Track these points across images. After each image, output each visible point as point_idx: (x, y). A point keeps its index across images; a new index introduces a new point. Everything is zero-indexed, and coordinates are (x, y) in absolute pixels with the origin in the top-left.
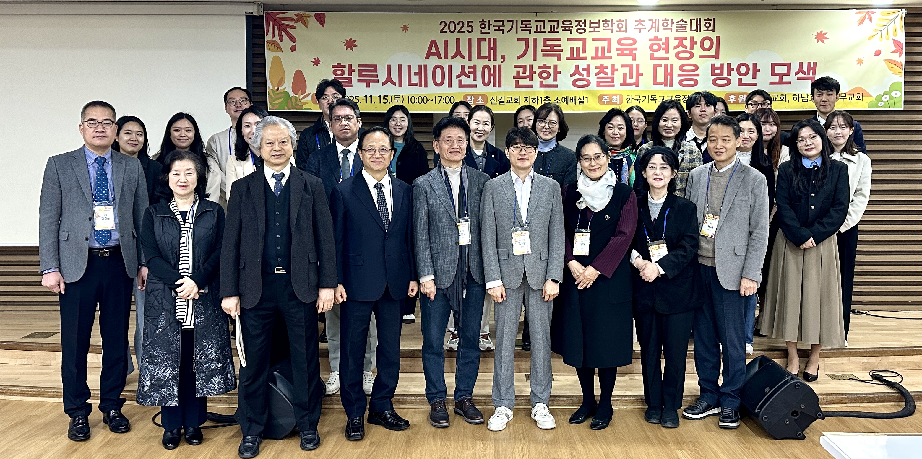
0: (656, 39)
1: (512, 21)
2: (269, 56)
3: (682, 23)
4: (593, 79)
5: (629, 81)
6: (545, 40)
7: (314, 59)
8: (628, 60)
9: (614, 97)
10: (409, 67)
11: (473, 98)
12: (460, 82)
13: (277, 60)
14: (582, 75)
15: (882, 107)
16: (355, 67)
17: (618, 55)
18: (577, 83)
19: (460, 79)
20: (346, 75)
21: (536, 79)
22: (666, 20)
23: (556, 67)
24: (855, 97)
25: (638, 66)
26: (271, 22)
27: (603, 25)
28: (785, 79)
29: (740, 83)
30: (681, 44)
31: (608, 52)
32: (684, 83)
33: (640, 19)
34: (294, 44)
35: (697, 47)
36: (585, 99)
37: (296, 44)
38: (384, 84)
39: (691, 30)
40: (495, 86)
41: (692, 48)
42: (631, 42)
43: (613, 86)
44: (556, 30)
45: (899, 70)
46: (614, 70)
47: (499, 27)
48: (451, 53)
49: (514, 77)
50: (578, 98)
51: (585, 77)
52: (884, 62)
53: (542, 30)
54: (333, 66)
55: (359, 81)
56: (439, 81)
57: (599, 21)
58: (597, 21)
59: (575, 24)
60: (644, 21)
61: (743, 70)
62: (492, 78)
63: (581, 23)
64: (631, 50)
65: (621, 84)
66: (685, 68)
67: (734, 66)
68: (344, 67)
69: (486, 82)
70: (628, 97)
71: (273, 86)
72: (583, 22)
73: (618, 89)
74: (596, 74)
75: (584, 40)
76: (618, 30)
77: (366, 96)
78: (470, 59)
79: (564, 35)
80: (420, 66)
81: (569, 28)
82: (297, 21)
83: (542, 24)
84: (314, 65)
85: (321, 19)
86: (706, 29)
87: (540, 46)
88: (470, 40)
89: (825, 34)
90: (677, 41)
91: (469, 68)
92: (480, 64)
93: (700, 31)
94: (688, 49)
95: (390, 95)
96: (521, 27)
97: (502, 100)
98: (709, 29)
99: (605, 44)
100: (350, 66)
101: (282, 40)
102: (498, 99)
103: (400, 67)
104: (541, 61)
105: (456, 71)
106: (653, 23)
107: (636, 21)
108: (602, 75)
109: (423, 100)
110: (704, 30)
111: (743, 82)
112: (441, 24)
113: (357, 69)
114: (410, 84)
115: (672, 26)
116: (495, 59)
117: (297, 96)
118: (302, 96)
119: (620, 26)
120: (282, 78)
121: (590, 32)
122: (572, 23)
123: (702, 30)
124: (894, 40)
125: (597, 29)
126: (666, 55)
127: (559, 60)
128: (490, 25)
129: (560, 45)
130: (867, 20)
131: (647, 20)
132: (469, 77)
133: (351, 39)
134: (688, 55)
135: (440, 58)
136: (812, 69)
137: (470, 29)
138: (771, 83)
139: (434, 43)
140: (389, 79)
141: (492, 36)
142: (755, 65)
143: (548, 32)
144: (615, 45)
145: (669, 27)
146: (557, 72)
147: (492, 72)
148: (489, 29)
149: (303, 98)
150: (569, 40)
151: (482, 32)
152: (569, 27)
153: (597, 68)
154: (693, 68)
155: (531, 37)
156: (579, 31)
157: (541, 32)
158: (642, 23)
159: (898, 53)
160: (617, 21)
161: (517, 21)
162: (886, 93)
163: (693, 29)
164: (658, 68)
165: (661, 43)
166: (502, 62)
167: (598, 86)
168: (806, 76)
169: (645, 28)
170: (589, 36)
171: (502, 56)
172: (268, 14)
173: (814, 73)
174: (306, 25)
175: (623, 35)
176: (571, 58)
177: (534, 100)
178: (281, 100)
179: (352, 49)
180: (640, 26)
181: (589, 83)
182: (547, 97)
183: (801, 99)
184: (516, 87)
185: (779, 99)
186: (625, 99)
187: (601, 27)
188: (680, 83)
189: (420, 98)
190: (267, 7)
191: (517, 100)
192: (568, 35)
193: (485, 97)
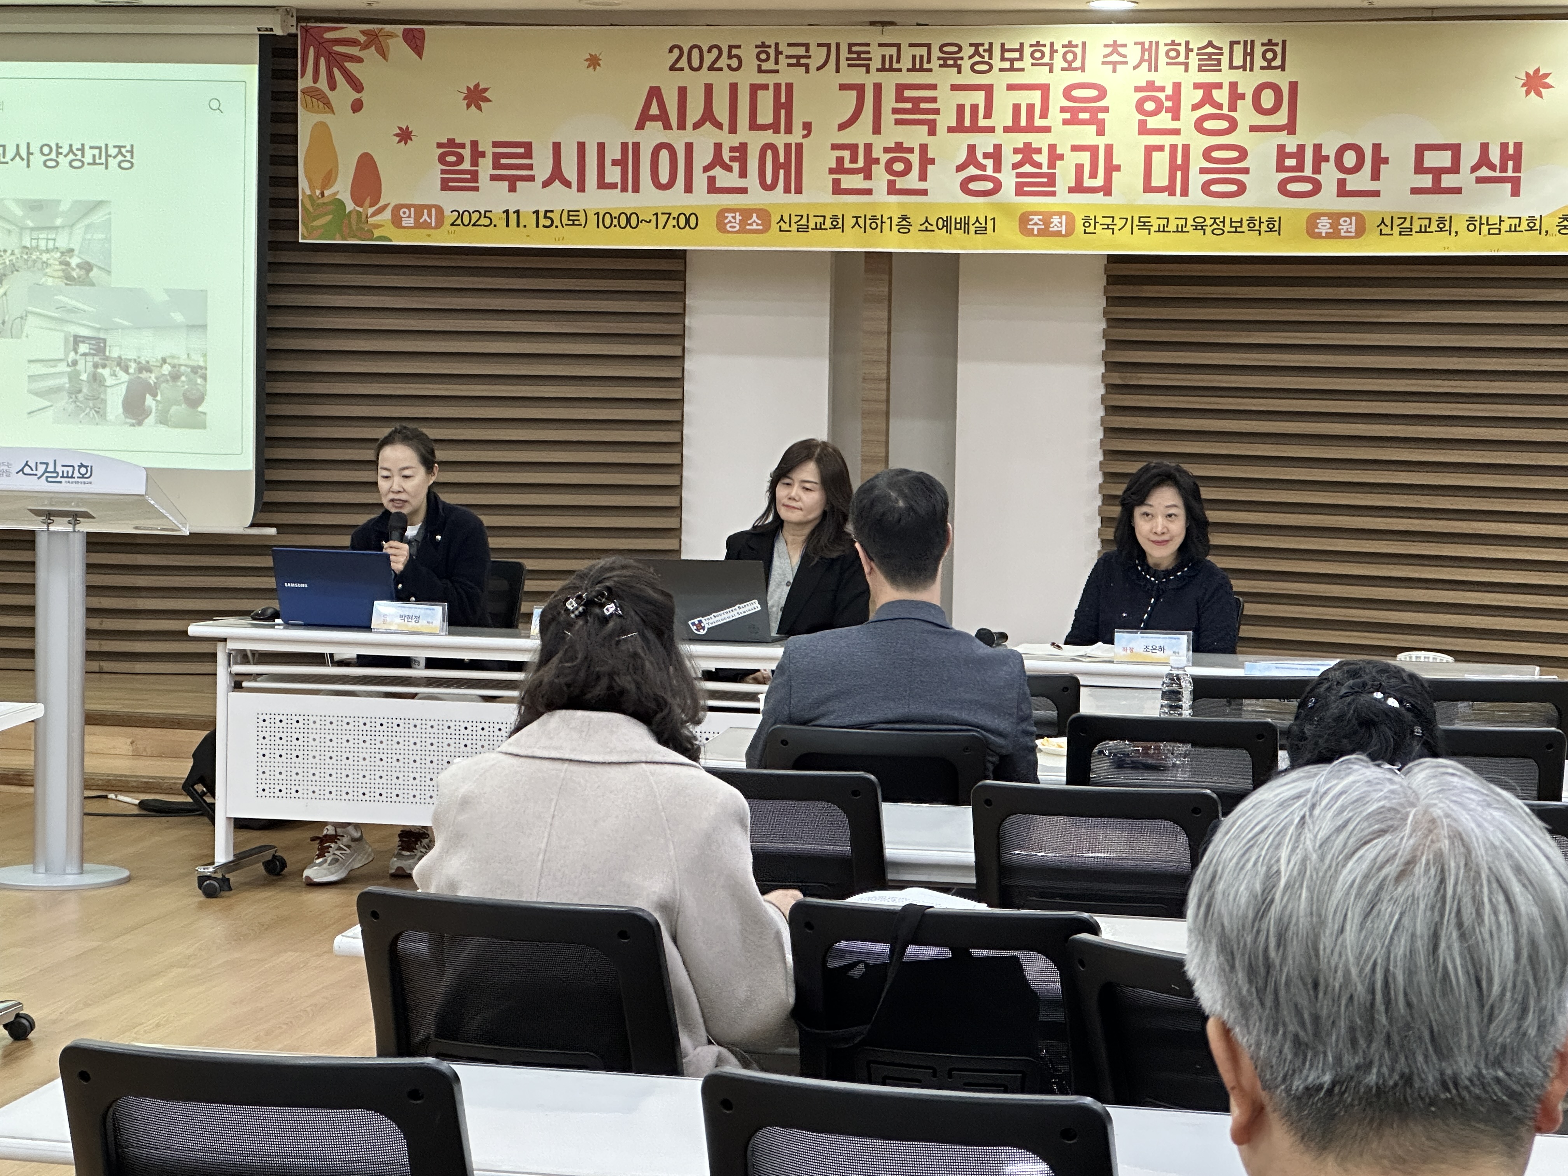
0: (1151, 86)
1: (828, 46)
2: (306, 121)
3: (1210, 50)
4: (1008, 179)
5: (1088, 182)
6: (900, 88)
7: (400, 128)
8: (1087, 135)
9: (1055, 220)
10: (601, 147)
11: (738, 218)
12: (712, 180)
13: (322, 132)
14: (983, 168)
16: (485, 146)
17: (1066, 122)
18: (972, 186)
19: (711, 173)
20: (466, 165)
21: (880, 177)
22: (1173, 43)
23: (924, 148)
25: (1109, 148)
26: (312, 49)
27: (1032, 55)
28: (1447, 181)
29: (1342, 191)
30: (1208, 99)
31: (1041, 117)
32: (1214, 188)
33: (1115, 42)
34: (357, 96)
35: (1245, 107)
36: (990, 224)
37: (364, 96)
38: (546, 184)
39: (1231, 67)
40: (787, 190)
41: (1233, 107)
42: (1093, 93)
43: (1053, 194)
44: (926, 66)
46: (1055, 157)
47: (798, 57)
48: (692, 116)
49: (831, 171)
50: (973, 220)
51: (990, 171)
53: (895, 66)
54: (440, 145)
55: (493, 178)
56: (664, 179)
57: (1022, 45)
58: (1018, 47)
59: (968, 51)
60: (1125, 46)
61: (1350, 159)
62: (782, 172)
63: (981, 49)
64: (1094, 112)
65: (1071, 190)
66: (1216, 154)
67: (1329, 151)
68: (463, 146)
69: (769, 181)
70: (1087, 219)
71: (312, 189)
72: (986, 47)
73: (1063, 199)
74: (1015, 166)
75: (988, 89)
76: (1066, 65)
77: (507, 212)
78: (733, 130)
79: (944, 77)
80: (624, 146)
81: (955, 62)
82: (365, 47)
83: (893, 51)
84: (399, 142)
85: (416, 42)
86: (1265, 64)
87: (889, 101)
88: (734, 88)
89: (1547, 75)
90: (1200, 93)
91: (732, 149)
92: (756, 141)
93: (1251, 70)
94: (1225, 111)
95: (557, 208)
96: (848, 59)
97: (804, 222)
98: (1273, 64)
99: (1035, 97)
100: (475, 144)
101: (333, 86)
102: (794, 218)
103: (581, 146)
104: (892, 134)
105: (703, 156)
106: (1143, 50)
107: (1106, 46)
108: (1028, 168)
109: (628, 220)
110: (1262, 68)
111: (1348, 188)
112: (671, 51)
113: (490, 151)
114: (602, 184)
115: (1187, 57)
116: (789, 130)
117: (361, 209)
118: (371, 211)
119: (1070, 57)
120: (330, 171)
121: (1001, 70)
122: (960, 49)
123: (1256, 66)
125: (1017, 65)
126: (1175, 125)
127: (932, 132)
128: (778, 53)
129: (934, 100)
131: (1131, 45)
132: (729, 169)
133: (477, 85)
134: (1224, 125)
135: (667, 126)
136: (1511, 158)
137: (734, 66)
138: (1415, 191)
139: (655, 93)
140: (557, 175)
141: (782, 78)
142: (1377, 148)
143: (908, 70)
144: (1057, 100)
145: (1182, 59)
146: (926, 161)
147: (782, 160)
148: (777, 63)
149: (374, 214)
150: (954, 88)
151: (760, 70)
152: (955, 59)
153: (1016, 151)
154: (1234, 154)
155: (869, 81)
156: (977, 67)
157: (891, 69)
158: (1120, 50)
160: (1063, 46)
161: (838, 45)
163: (1235, 64)
164: (1156, 155)
165: (1162, 96)
166: (804, 137)
168: (1497, 174)
169: (1126, 63)
170: (999, 80)
171: (804, 123)
172: (306, 30)
173: (1517, 168)
174: (383, 54)
175: (1076, 77)
176: (958, 128)
177: (875, 223)
178: (329, 218)
179: (479, 108)
180: (1115, 58)
181: (998, 186)
182: (904, 218)
183: (1485, 228)
184: (834, 193)
185: (1434, 227)
186: (1079, 223)
187: (1028, 60)
188: (1206, 188)
189: (623, 217)
190: (304, 16)
191: (837, 223)
192: (951, 76)
193: (764, 215)
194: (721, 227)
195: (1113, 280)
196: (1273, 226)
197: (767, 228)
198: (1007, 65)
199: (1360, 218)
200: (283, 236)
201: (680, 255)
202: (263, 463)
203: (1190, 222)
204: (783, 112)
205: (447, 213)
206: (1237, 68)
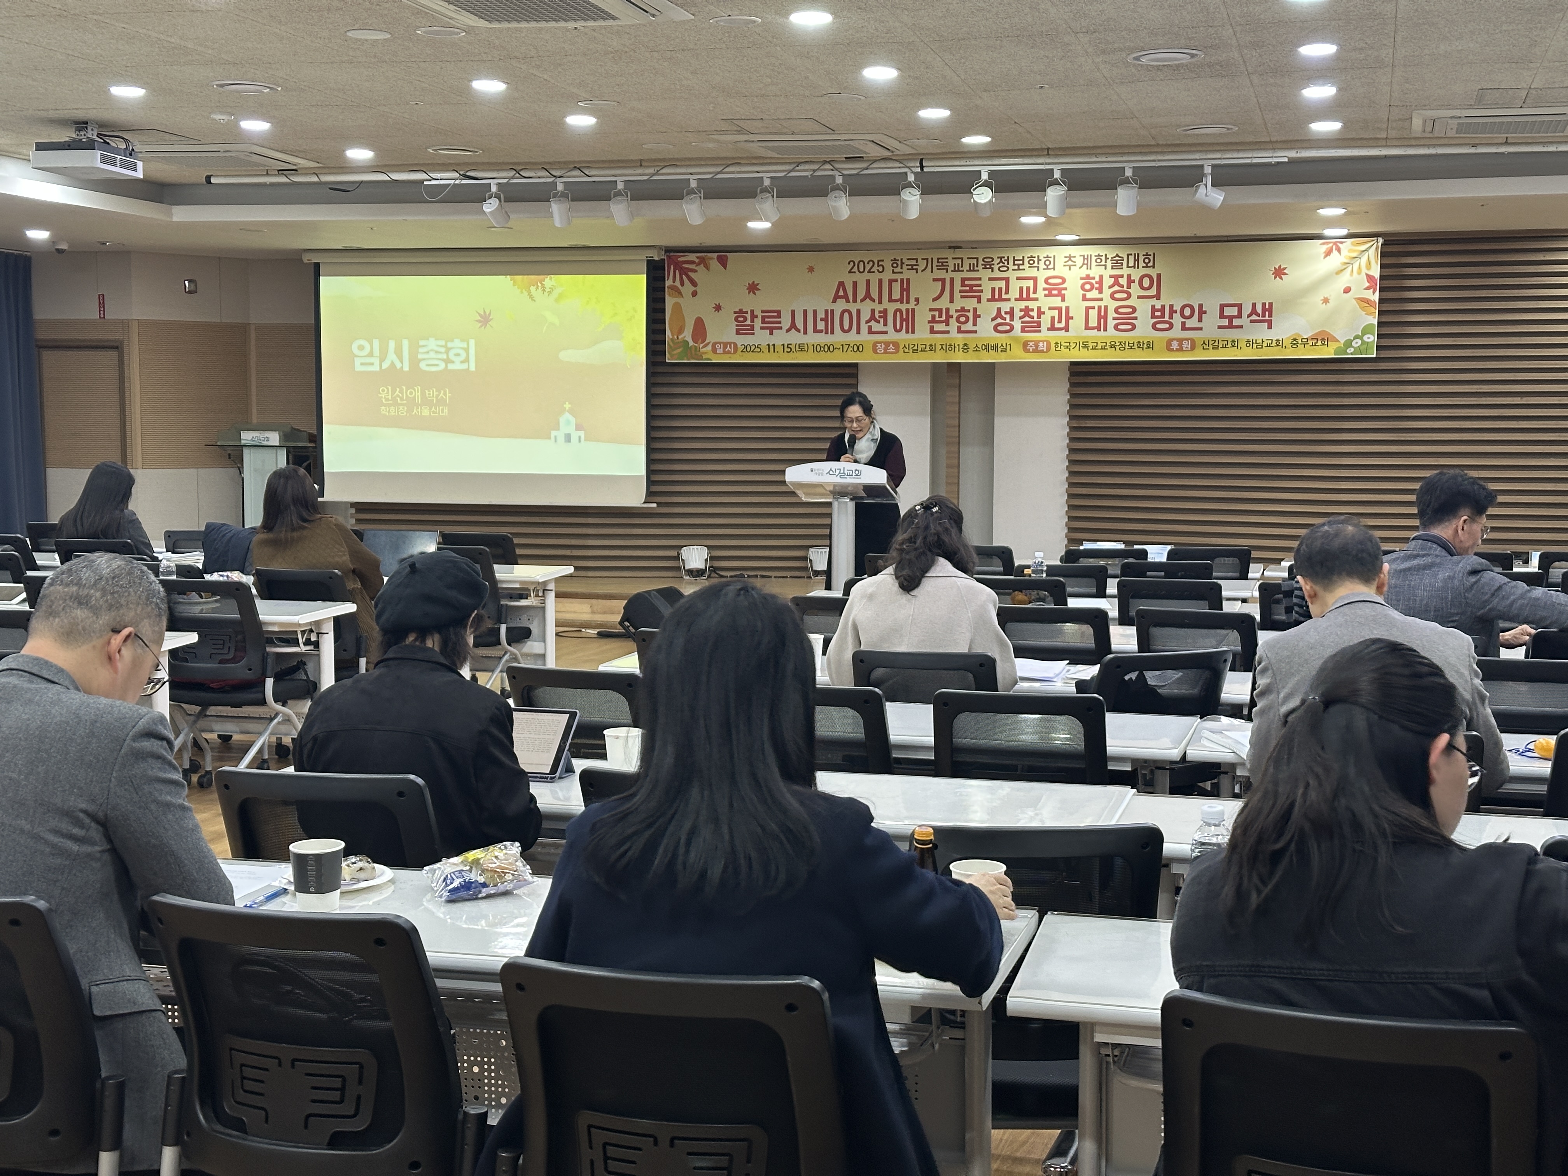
0: (1088, 277)
1: (927, 259)
2: (670, 302)
3: (1117, 258)
4: (1017, 325)
5: (1057, 325)
6: (963, 280)
7: (716, 304)
8: (1056, 301)
9: (1041, 344)
10: (815, 312)
11: (883, 346)
12: (870, 328)
13: (677, 307)
14: (1005, 319)
15: (1352, 354)
16: (758, 313)
17: (1046, 295)
18: (999, 328)
19: (869, 324)
20: (748, 322)
21: (954, 324)
22: (1099, 255)
23: (975, 310)
24: (1319, 343)
25: (1067, 308)
26: (672, 266)
27: (1029, 262)
28: (1236, 322)
29: (1184, 328)
30: (1116, 283)
31: (1034, 293)
32: (1120, 327)
33: (1070, 255)
35: (1135, 287)
36: (1008, 347)
37: (698, 289)
38: (788, 331)
39: (1128, 267)
40: (907, 332)
41: (1129, 287)
42: (1060, 281)
43: (1040, 331)
44: (976, 268)
45: (1373, 310)
46: (1040, 313)
47: (912, 265)
48: (860, 295)
49: (929, 322)
50: (999, 345)
51: (1008, 321)
52: (1354, 302)
53: (961, 269)
54: (735, 312)
55: (762, 328)
56: (846, 327)
57: (1023, 257)
58: (1021, 258)
59: (997, 261)
60: (1075, 257)
61: (1187, 312)
62: (904, 323)
63: (1003, 260)
64: (1060, 290)
65: (1049, 329)
66: (1121, 310)
67: (1177, 308)
68: (746, 312)
69: (898, 328)
70: (1056, 344)
71: (673, 335)
72: (1006, 258)
73: (1045, 334)
74: (1021, 318)
75: (1007, 280)
76: (1045, 267)
77: (769, 345)
78: (880, 302)
79: (985, 274)
80: (826, 311)
81: (990, 267)
82: (698, 264)
83: (960, 261)
84: (715, 311)
85: (723, 262)
86: (1145, 265)
87: (958, 286)
88: (880, 281)
89: (1285, 269)
90: (1113, 279)
91: (880, 312)
92: (891, 308)
93: (1138, 268)
94: (1125, 288)
95: (794, 343)
96: (937, 266)
97: (916, 348)
98: (1149, 265)
99: (1030, 283)
100: (752, 312)
101: (682, 284)
102: (911, 346)
103: (805, 312)
104: (959, 303)
105: (865, 316)
106: (1084, 259)
107: (1066, 257)
108: (1027, 319)
109: (829, 348)
110: (1143, 267)
111: (1187, 326)
112: (849, 263)
113: (760, 315)
114: (816, 330)
115: (1106, 262)
116: (908, 302)
117: (697, 344)
118: (701, 346)
119: (1047, 263)
120: (681, 326)
121: (1013, 270)
122: (993, 260)
123: (1140, 266)
124: (1367, 275)
125: (1021, 267)
126: (1100, 296)
127: (979, 301)
128: (902, 263)
129: (980, 285)
130: (1335, 252)
131: (1078, 256)
132: (878, 322)
133: (754, 282)
134: (1125, 295)
135: (848, 301)
136: (1267, 310)
137: (881, 270)
138: (1220, 327)
139: (841, 284)
140: (793, 326)
141: (905, 276)
142: (1201, 306)
143: (967, 271)
144: (1041, 285)
145: (1103, 263)
146: (976, 316)
147: (904, 317)
148: (902, 268)
149: (703, 348)
150: (990, 279)
151: (893, 272)
152: (990, 265)
153: (1021, 310)
154: (1130, 310)
155: (948, 276)
156: (1001, 269)
157: (958, 271)
158: (1072, 259)
159: (1372, 290)
160: (1044, 258)
161: (932, 259)
162: (1356, 337)
163: (1130, 265)
164: (1091, 311)
166: (916, 305)
167: (1023, 330)
168: (1261, 318)
169: (1075, 266)
170: (1012, 275)
171: (916, 298)
172: (669, 257)
173: (1270, 315)
174: (707, 267)
175: (1051, 273)
176: (992, 299)
177: (951, 348)
178: (681, 349)
179: (755, 294)
180: (1070, 263)
181: (1012, 328)
182: (965, 345)
183: (1255, 345)
184: (931, 333)
185: (1229, 345)
186: (1053, 346)
187: (1027, 265)
188: (1116, 327)
189: (826, 347)
190: (668, 250)
191: (932, 348)
192: (988, 273)
193: (896, 345)
194: (875, 351)
195: (1073, 374)
196: (1150, 346)
197: (897, 351)
198: (1016, 267)
199: (1193, 342)
200: (659, 359)
201: (856, 365)
202: (650, 472)
203: (1108, 344)
204: (905, 293)
205: (739, 346)
206: (1131, 267)
